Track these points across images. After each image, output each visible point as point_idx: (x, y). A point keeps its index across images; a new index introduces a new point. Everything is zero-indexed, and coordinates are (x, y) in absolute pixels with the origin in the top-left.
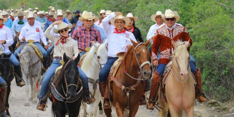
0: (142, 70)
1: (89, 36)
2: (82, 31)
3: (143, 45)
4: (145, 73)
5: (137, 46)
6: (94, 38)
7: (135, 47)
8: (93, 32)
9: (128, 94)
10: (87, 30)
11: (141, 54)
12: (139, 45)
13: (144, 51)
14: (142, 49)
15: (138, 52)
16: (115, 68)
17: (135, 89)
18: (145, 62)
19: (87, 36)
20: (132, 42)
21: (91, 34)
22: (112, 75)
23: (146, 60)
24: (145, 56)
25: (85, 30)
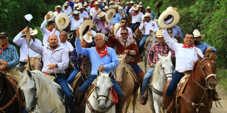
0: (207, 82)
1: (162, 50)
2: (156, 47)
3: (208, 59)
4: (210, 84)
5: (202, 60)
6: (166, 52)
7: (200, 61)
8: (166, 47)
9: (197, 110)
10: (160, 45)
11: (206, 68)
12: (204, 59)
13: (209, 65)
14: (207, 63)
15: (203, 66)
16: (182, 84)
17: (204, 105)
18: (210, 74)
19: (160, 50)
20: (199, 56)
21: (164, 48)
22: (180, 90)
23: (211, 73)
24: (210, 70)
25: (158, 45)
